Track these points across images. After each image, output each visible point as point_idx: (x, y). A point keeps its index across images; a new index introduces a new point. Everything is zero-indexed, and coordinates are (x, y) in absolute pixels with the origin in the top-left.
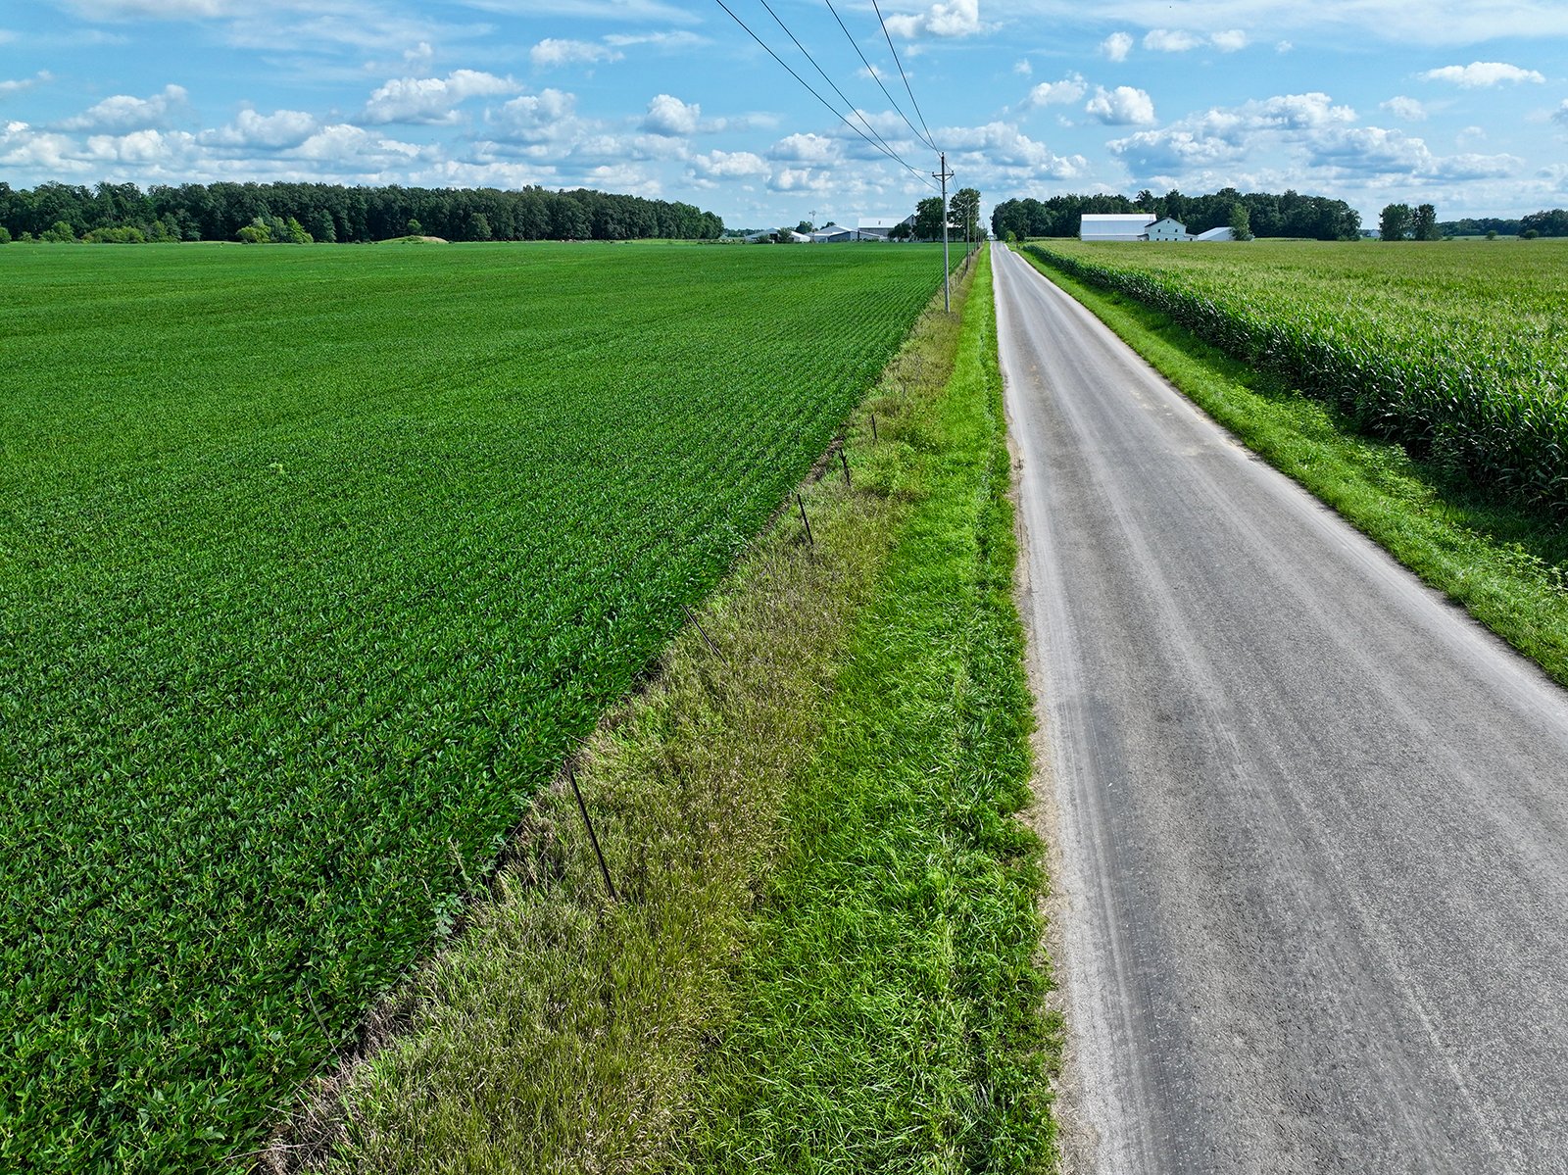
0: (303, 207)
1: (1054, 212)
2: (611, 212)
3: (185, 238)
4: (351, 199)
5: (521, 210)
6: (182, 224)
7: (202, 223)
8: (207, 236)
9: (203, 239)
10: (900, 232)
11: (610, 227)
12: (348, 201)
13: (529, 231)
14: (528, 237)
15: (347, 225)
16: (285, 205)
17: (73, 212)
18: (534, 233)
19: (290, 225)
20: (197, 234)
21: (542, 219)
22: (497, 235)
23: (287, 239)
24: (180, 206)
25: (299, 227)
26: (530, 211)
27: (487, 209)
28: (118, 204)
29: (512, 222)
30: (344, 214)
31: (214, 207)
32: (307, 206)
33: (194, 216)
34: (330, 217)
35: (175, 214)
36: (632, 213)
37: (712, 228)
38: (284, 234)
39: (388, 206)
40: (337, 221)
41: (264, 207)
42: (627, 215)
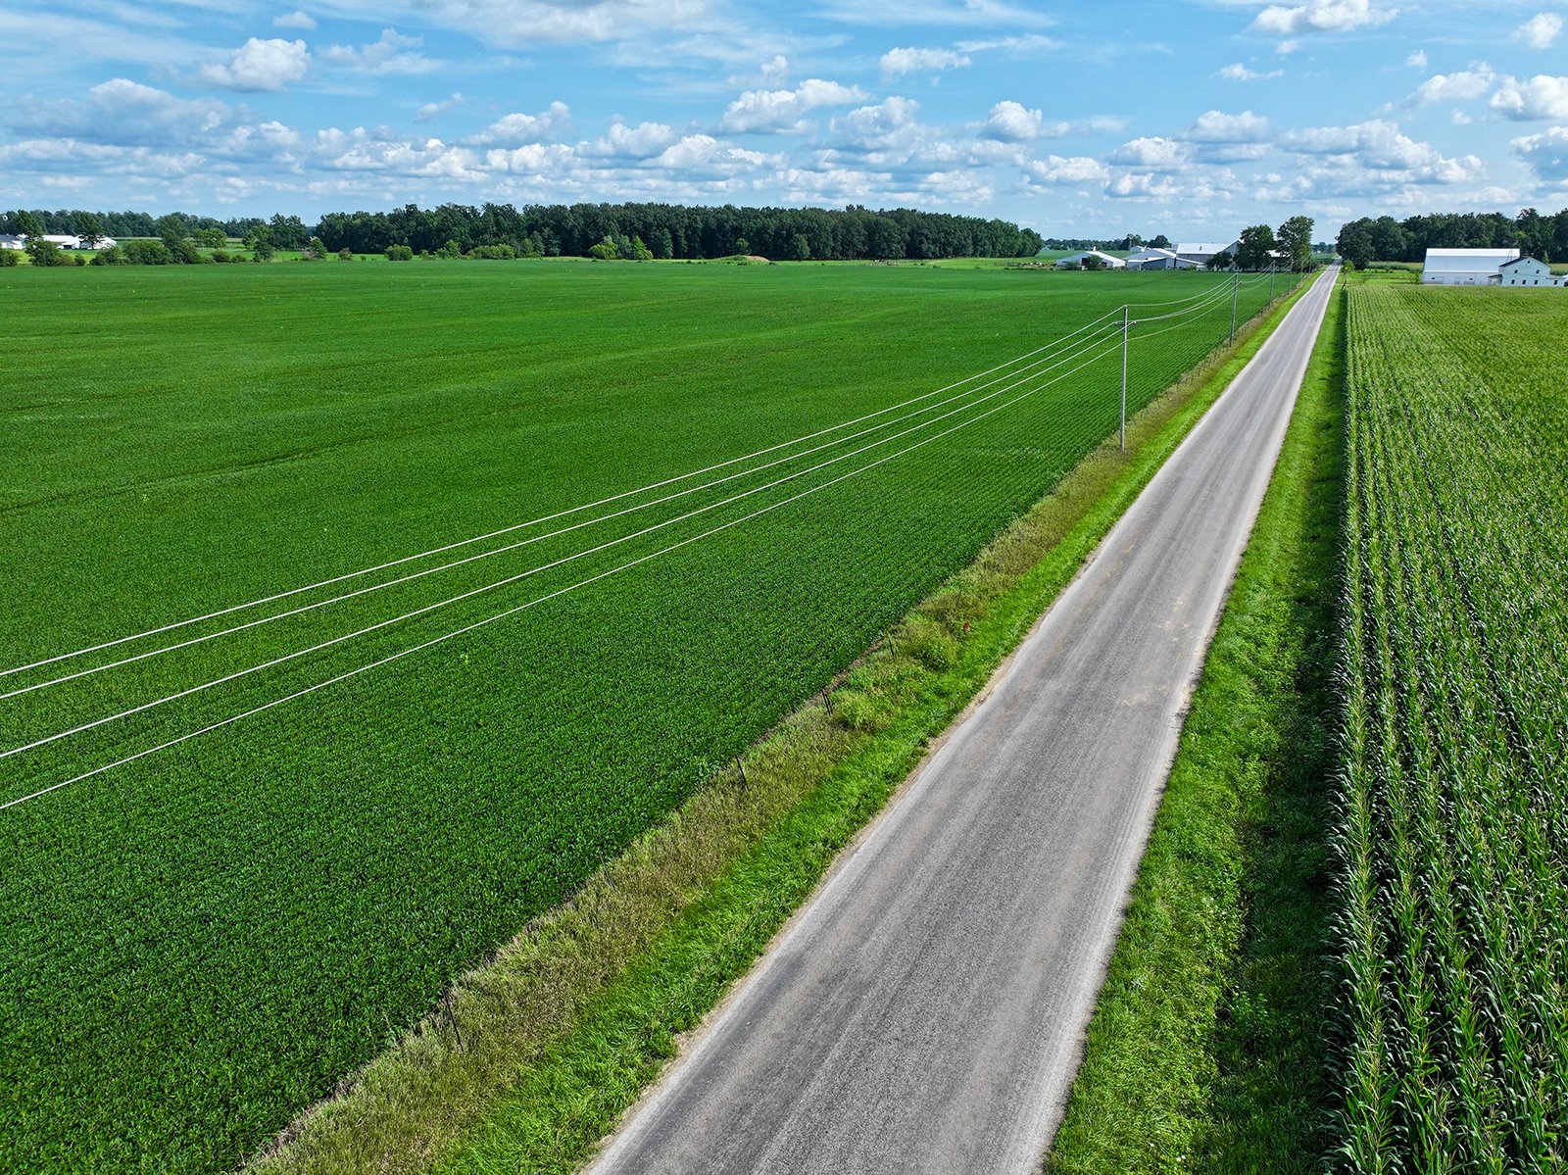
0: (647, 226)
1: (1411, 234)
2: (926, 232)
3: (548, 254)
4: (689, 218)
5: (841, 231)
6: (546, 242)
7: (562, 239)
8: (566, 252)
9: (561, 255)
10: (1219, 261)
11: (925, 247)
12: (686, 221)
13: (846, 251)
14: (845, 255)
15: (684, 242)
16: (632, 224)
17: (462, 230)
18: (850, 252)
19: (634, 243)
20: (557, 250)
21: (859, 240)
22: (817, 254)
23: (631, 256)
24: (546, 225)
25: (642, 244)
26: (848, 231)
27: (809, 229)
28: (498, 223)
29: (831, 243)
30: (681, 233)
31: (573, 226)
32: (651, 225)
33: (556, 234)
34: (669, 236)
35: (541, 232)
36: (948, 233)
37: (1029, 246)
38: (629, 251)
39: (721, 225)
40: (675, 238)
41: (614, 226)
42: (942, 234)
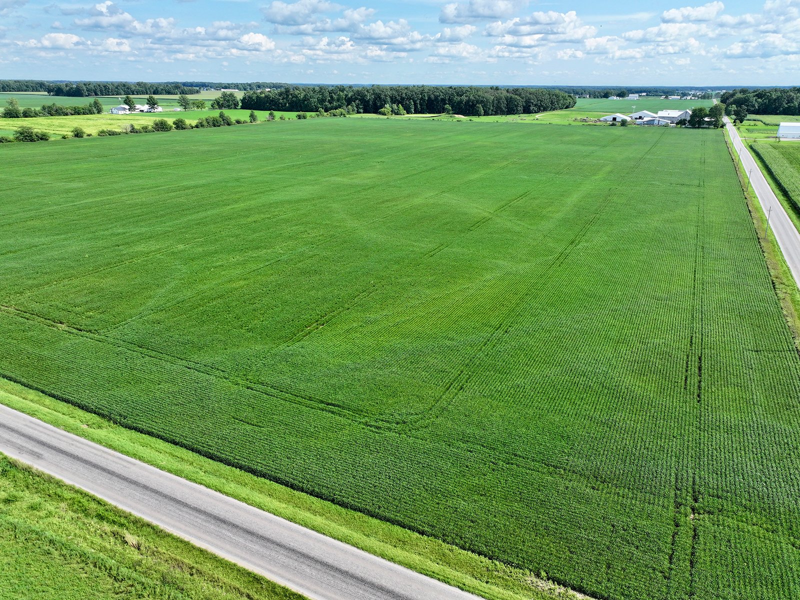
0: (403, 99)
3: (358, 112)
4: (421, 94)
5: (496, 102)
6: (357, 107)
7: (364, 105)
8: (366, 112)
9: (363, 113)
10: (681, 122)
12: (420, 96)
13: (498, 111)
14: (496, 114)
15: (419, 106)
16: (396, 98)
17: (315, 100)
19: (398, 107)
20: (362, 111)
21: (503, 106)
22: (486, 114)
23: (397, 114)
24: (356, 99)
25: (402, 108)
26: (499, 102)
27: (482, 102)
28: (332, 97)
29: (492, 108)
30: (418, 102)
31: (370, 99)
33: (361, 103)
34: (413, 103)
35: (354, 102)
38: (396, 111)
39: (436, 98)
40: (415, 104)
41: (389, 99)
